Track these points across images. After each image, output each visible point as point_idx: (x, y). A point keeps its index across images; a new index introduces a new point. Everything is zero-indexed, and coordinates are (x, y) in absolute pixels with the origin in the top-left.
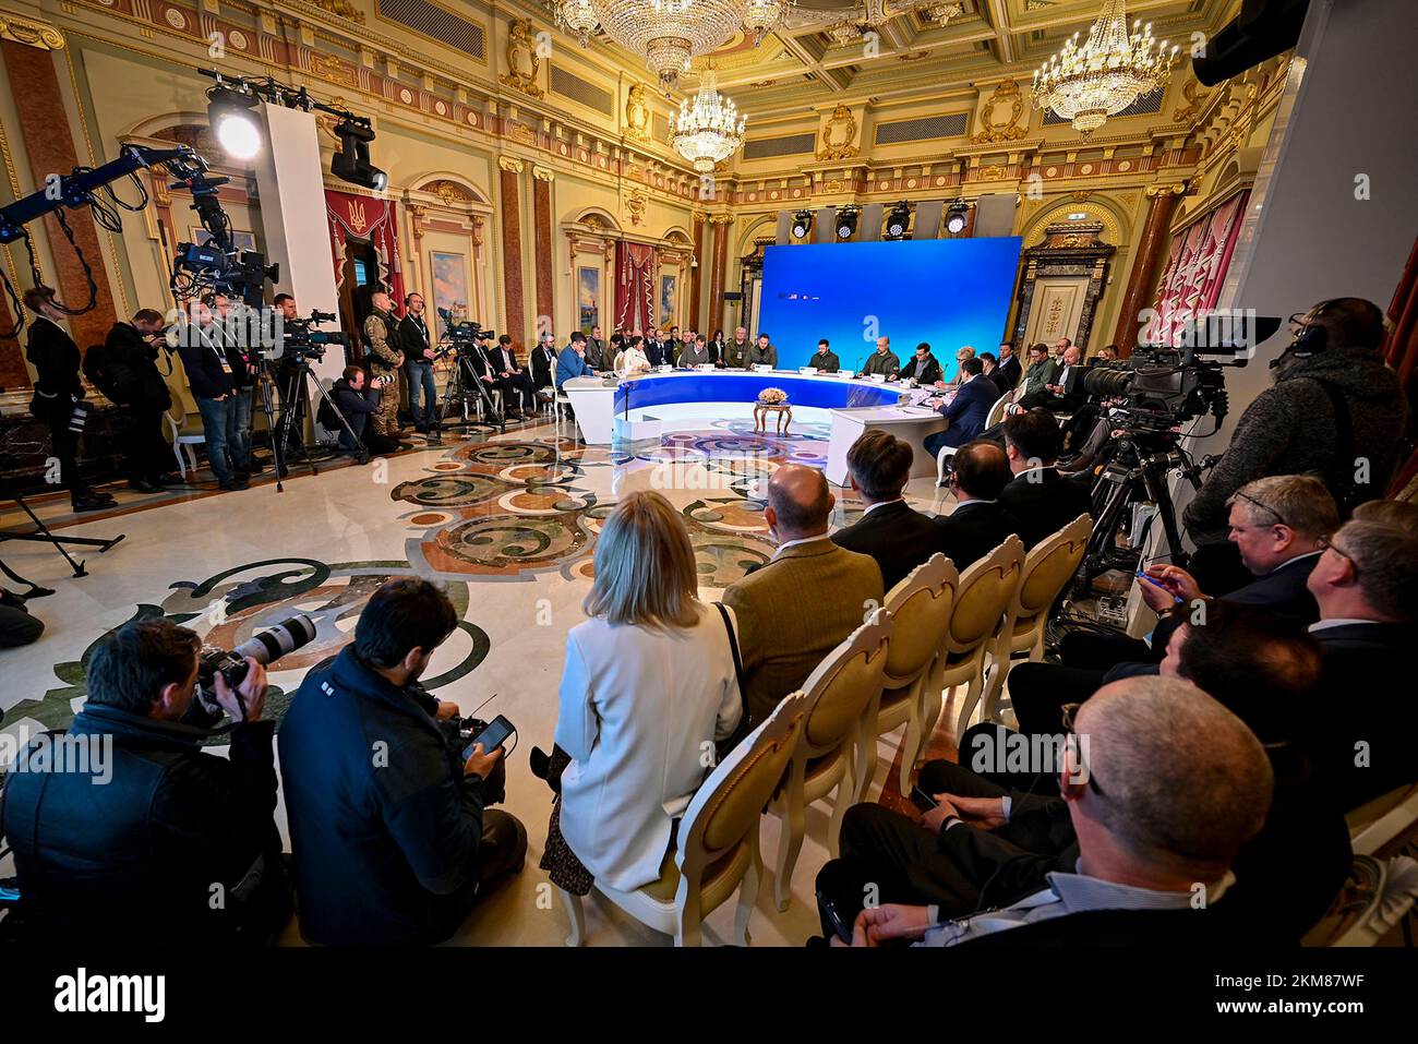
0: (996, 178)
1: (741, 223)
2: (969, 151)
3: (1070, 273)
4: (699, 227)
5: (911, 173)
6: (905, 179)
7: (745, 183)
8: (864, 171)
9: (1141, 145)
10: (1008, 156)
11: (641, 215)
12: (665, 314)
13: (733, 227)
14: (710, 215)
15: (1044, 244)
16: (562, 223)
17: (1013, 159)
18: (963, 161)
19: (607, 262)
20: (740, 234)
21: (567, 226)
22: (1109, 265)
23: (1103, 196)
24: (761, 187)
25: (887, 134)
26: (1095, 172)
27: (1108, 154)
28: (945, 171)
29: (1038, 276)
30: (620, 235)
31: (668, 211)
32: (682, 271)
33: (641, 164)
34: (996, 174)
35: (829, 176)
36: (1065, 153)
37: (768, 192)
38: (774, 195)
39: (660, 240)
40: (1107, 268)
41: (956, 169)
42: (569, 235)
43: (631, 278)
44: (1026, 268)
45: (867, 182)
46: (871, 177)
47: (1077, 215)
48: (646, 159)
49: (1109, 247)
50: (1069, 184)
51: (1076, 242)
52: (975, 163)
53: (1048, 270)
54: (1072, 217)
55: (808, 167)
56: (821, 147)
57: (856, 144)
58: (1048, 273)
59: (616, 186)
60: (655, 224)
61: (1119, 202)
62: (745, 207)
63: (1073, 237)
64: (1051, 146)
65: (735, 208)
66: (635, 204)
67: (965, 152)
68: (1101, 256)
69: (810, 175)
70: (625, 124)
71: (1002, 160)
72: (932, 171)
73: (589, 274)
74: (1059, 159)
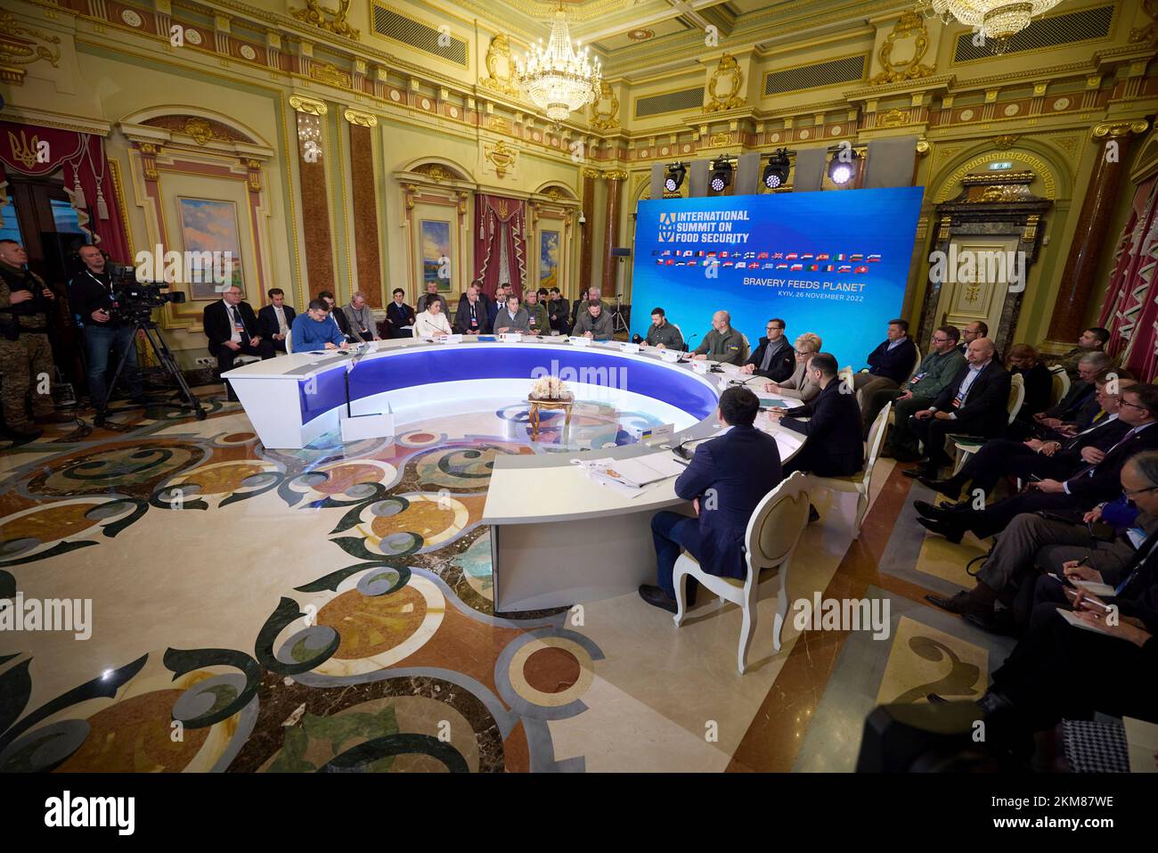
0: (897, 124)
1: (634, 180)
2: (865, 94)
3: (993, 232)
4: (589, 183)
5: (803, 123)
6: (797, 130)
7: (636, 140)
8: (752, 123)
9: (1084, 77)
10: (911, 98)
11: (509, 169)
12: (546, 268)
13: (627, 183)
14: (603, 172)
15: (958, 199)
16: (394, 172)
17: (917, 101)
18: (859, 106)
19: (461, 215)
20: (633, 191)
21: (397, 176)
22: (1045, 223)
23: (1033, 141)
24: (652, 143)
25: (778, 83)
26: (1024, 111)
27: (1040, 90)
28: (841, 119)
29: (953, 236)
30: (475, 187)
31: (547, 166)
32: (567, 226)
33: (508, 116)
34: (898, 119)
35: (715, 129)
36: (983, 92)
37: (659, 148)
38: (665, 151)
39: (531, 194)
40: (1041, 227)
41: (852, 116)
42: (403, 185)
43: (492, 232)
44: (937, 227)
45: (756, 135)
46: (760, 129)
47: (1000, 164)
48: (514, 112)
49: (1044, 201)
50: (988, 127)
51: (1000, 196)
52: (871, 107)
53: (965, 228)
54: (995, 166)
55: (692, 120)
56: (707, 100)
57: (743, 94)
58: (965, 232)
59: (475, 138)
60: (526, 178)
61: (1056, 147)
62: (638, 164)
63: (997, 189)
64: (965, 84)
65: (629, 165)
66: (501, 157)
67: (860, 95)
68: (1033, 212)
69: (696, 128)
70: (485, 74)
71: (904, 103)
72: (825, 119)
73: (437, 229)
74: (974, 100)
